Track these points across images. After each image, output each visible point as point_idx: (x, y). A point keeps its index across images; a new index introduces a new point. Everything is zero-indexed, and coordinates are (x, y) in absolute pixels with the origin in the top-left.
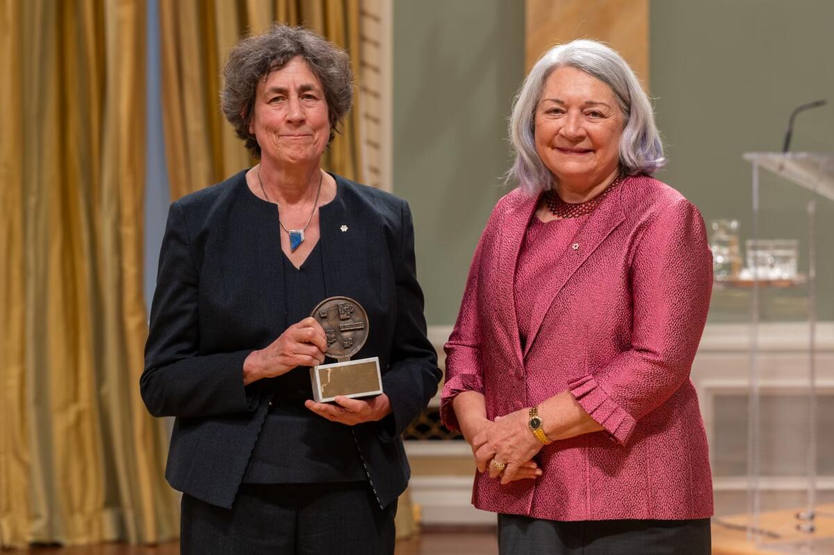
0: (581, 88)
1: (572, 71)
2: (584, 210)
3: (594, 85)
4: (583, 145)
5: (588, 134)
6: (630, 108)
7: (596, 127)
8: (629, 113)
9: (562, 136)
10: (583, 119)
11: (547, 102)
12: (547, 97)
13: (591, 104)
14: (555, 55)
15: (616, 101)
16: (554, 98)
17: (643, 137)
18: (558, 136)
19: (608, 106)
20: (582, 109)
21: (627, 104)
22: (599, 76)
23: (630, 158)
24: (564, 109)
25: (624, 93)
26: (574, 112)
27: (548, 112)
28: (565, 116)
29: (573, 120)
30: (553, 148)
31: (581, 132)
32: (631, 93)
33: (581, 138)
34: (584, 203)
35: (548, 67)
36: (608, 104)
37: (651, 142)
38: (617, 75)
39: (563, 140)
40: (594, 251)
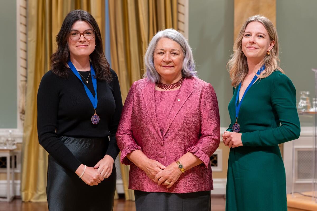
0: (169, 45)
1: (166, 39)
3: (174, 44)
4: (170, 64)
5: (173, 61)
6: (186, 52)
7: (175, 58)
8: (186, 54)
9: (164, 62)
10: (171, 55)
11: (158, 50)
12: (158, 48)
13: (173, 50)
14: (160, 34)
15: (181, 49)
16: (161, 48)
17: (189, 63)
18: (162, 62)
20: (170, 52)
21: (185, 51)
23: (186, 69)
24: (164, 52)
25: (184, 46)
26: (168, 53)
27: (159, 53)
28: (164, 55)
29: (167, 56)
30: (161, 66)
31: (170, 60)
32: (186, 46)
33: (170, 62)
35: (158, 38)
36: (179, 50)
38: (182, 40)
39: (164, 63)
40: (186, 102)
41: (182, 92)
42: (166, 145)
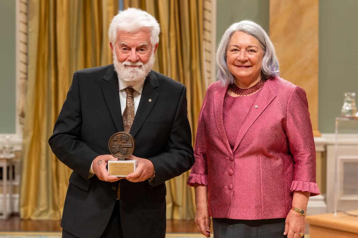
0: (245, 40)
1: (242, 33)
2: (249, 92)
3: (251, 39)
4: (247, 64)
5: (249, 59)
6: (266, 48)
7: (252, 56)
8: (265, 50)
9: (239, 60)
10: (247, 53)
11: (231, 47)
12: (231, 44)
13: (250, 47)
14: (234, 27)
15: (260, 45)
16: (234, 45)
17: (271, 60)
18: (236, 61)
19: (257, 47)
20: (246, 49)
21: (264, 46)
22: (253, 35)
23: (267, 69)
24: (239, 49)
25: (263, 42)
26: (243, 50)
27: (232, 51)
28: (239, 52)
29: (243, 53)
30: (235, 65)
31: (246, 58)
32: (266, 42)
33: (246, 61)
34: (249, 89)
35: (231, 32)
36: (257, 46)
37: (274, 63)
38: (260, 35)
39: (239, 62)
40: (265, 110)
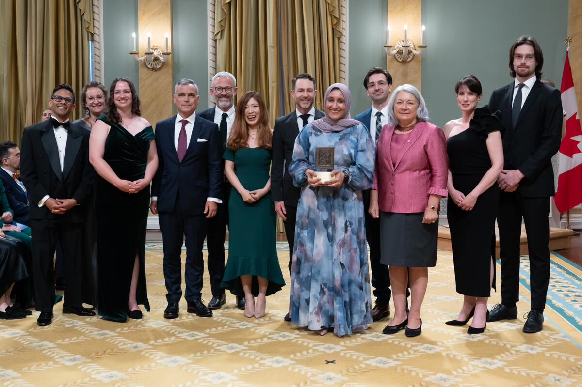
0: (407, 97)
1: (404, 92)
3: (410, 96)
4: (406, 112)
5: (409, 109)
7: (410, 107)
8: (419, 104)
9: (402, 110)
10: (407, 104)
11: (397, 101)
13: (409, 100)
14: (399, 88)
15: (416, 100)
16: (400, 99)
17: (423, 110)
18: (400, 110)
19: (414, 101)
20: (407, 102)
21: (419, 101)
22: (411, 93)
23: (420, 116)
24: (402, 102)
25: (417, 97)
26: (405, 102)
27: (398, 103)
28: (402, 104)
29: (405, 105)
30: (400, 113)
31: (407, 108)
33: (406, 110)
35: (397, 91)
37: (424, 112)
38: (416, 93)
40: (414, 143)
41: (413, 134)
42: (396, 176)
